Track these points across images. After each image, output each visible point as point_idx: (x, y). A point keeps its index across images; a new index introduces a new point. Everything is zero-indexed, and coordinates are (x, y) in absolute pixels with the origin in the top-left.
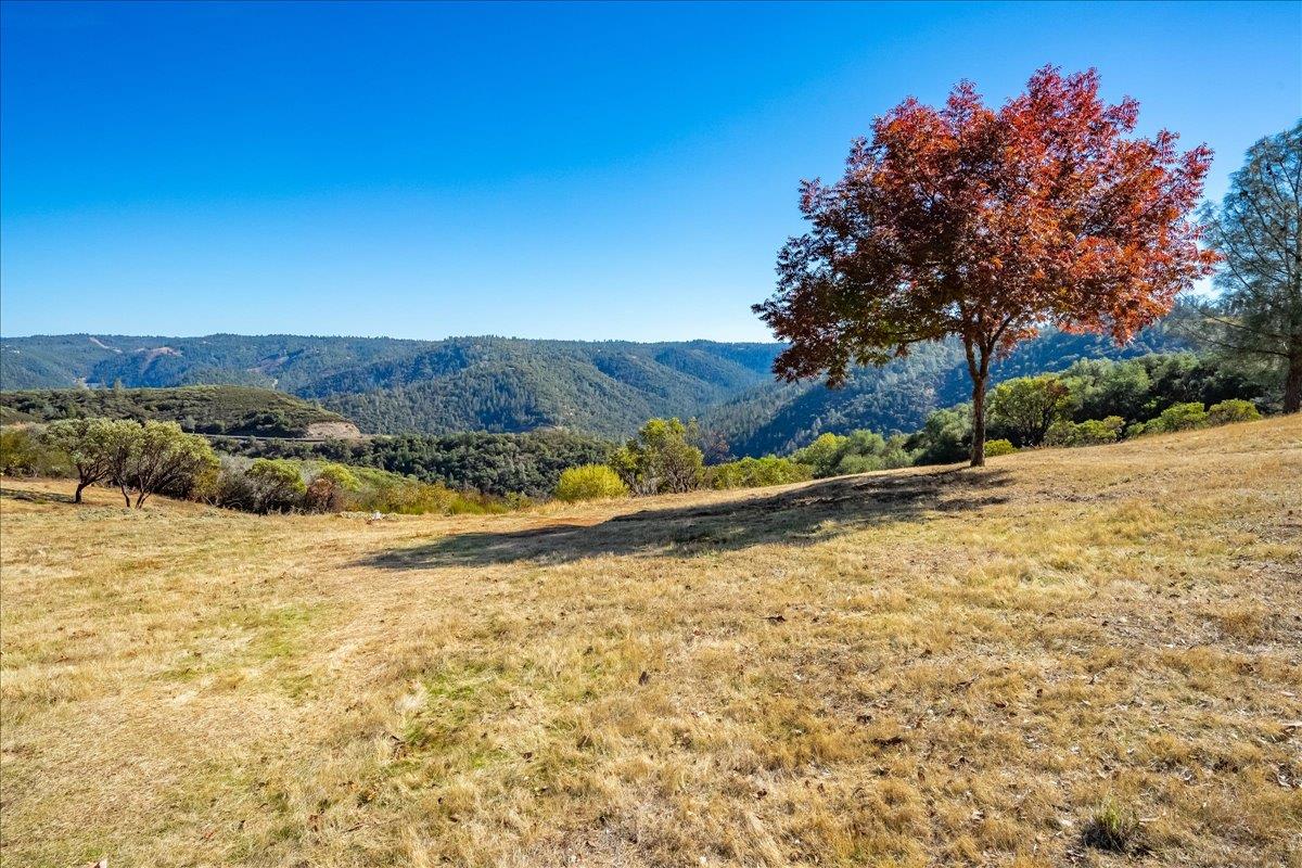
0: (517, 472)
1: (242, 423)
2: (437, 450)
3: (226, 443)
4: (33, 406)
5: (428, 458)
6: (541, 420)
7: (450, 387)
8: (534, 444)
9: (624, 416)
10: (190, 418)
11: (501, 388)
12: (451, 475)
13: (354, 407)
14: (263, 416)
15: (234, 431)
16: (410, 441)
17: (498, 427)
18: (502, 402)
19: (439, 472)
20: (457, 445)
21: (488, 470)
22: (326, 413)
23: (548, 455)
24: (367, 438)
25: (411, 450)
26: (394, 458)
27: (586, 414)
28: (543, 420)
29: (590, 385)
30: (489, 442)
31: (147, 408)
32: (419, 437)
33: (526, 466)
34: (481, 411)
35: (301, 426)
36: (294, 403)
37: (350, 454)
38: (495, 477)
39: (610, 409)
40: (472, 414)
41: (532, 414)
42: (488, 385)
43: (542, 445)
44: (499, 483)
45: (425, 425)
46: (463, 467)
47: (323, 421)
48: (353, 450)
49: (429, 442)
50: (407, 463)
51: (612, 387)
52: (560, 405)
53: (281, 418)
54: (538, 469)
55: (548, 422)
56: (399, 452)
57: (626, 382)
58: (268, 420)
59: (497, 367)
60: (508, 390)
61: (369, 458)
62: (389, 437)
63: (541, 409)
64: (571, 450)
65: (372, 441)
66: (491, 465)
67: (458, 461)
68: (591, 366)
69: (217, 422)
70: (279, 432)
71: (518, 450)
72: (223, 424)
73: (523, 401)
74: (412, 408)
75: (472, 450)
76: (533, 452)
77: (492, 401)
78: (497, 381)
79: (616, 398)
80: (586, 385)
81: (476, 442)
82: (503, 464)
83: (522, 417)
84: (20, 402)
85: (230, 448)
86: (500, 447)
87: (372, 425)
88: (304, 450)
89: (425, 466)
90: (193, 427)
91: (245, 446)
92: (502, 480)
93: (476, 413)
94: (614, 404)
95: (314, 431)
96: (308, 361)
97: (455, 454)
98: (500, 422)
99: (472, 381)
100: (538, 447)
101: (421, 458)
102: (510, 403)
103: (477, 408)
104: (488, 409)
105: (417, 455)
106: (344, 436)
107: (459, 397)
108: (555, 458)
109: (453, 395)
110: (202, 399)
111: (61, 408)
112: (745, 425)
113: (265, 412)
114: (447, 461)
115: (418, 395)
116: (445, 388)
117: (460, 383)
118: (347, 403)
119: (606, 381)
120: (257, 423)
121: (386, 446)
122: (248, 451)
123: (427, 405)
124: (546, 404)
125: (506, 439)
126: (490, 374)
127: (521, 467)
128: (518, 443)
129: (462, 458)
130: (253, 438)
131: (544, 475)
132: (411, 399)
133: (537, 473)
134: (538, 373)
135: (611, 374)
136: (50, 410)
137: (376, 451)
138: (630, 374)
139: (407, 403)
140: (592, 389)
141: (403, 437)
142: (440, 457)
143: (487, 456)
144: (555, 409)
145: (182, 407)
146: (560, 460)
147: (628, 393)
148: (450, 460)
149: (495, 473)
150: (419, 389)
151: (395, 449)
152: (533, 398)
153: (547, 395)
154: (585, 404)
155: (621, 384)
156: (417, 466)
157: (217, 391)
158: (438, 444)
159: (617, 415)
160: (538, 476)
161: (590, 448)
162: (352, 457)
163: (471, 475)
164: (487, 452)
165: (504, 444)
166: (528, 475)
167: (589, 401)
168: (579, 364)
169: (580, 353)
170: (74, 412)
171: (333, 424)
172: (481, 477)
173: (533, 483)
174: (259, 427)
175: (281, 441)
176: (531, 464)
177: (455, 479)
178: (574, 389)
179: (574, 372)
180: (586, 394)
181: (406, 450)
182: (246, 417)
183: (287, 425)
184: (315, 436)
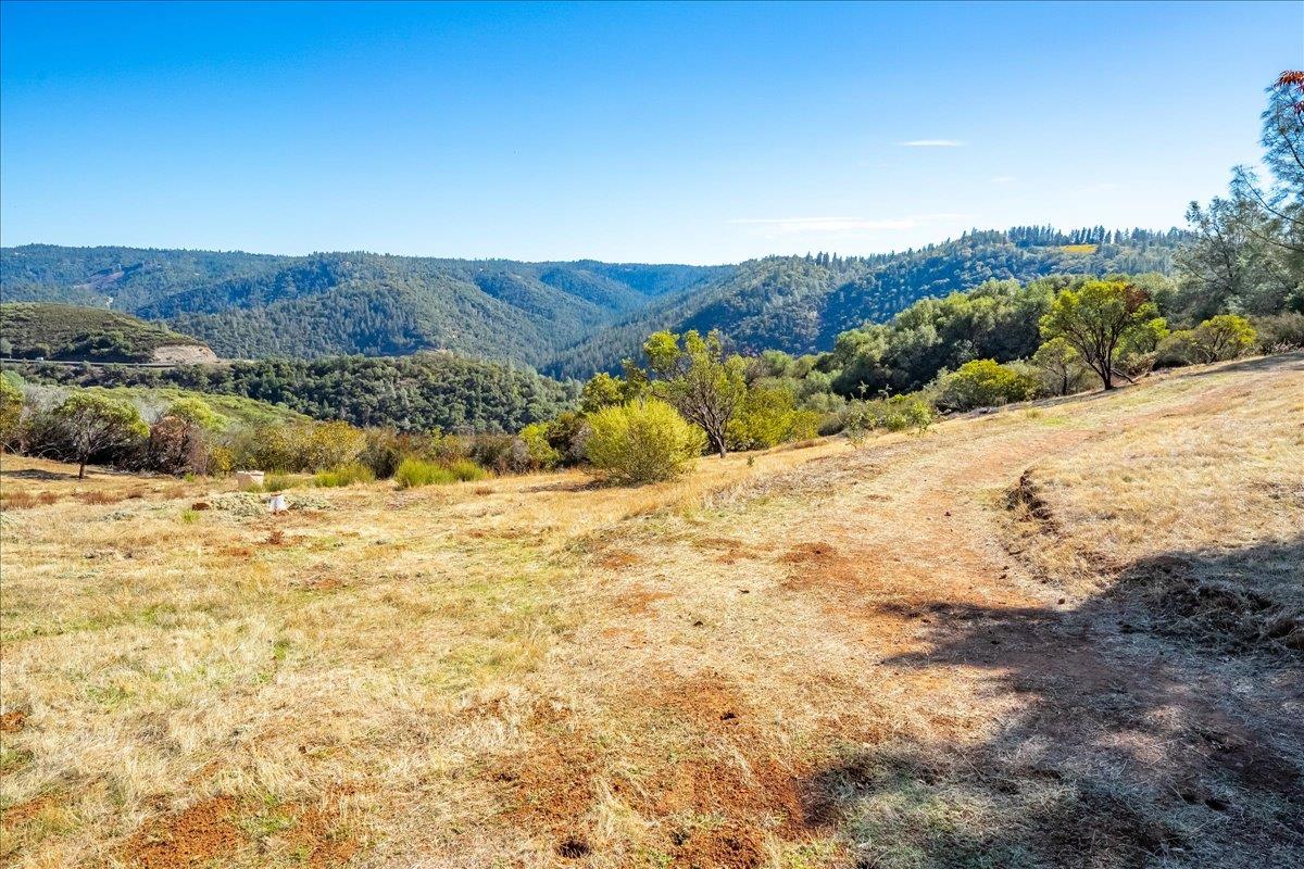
0: (399, 398)
1: (72, 347)
2: (308, 376)
3: (52, 369)
5: (298, 384)
6: (422, 343)
7: (318, 306)
8: (416, 368)
9: (510, 338)
11: (376, 309)
12: (326, 403)
13: (207, 329)
14: (97, 338)
15: (63, 355)
16: (276, 366)
17: (374, 350)
18: (378, 325)
19: (311, 399)
20: (331, 370)
21: (367, 396)
22: (175, 335)
23: (432, 379)
24: (226, 363)
25: (277, 376)
26: (259, 385)
27: (470, 337)
28: (421, 342)
29: (473, 306)
30: (366, 366)
32: (286, 361)
33: (409, 392)
34: (355, 334)
35: (145, 349)
36: (134, 324)
37: (206, 380)
38: (376, 404)
39: (494, 331)
40: (344, 336)
41: (412, 336)
42: (361, 305)
43: (425, 370)
44: (380, 410)
45: (292, 348)
46: (339, 393)
47: (172, 344)
48: (210, 377)
49: (299, 367)
50: (274, 390)
51: (497, 309)
52: (441, 327)
53: (120, 340)
54: (422, 394)
55: (429, 345)
56: (264, 377)
57: (510, 303)
58: (104, 343)
59: (370, 286)
60: (384, 312)
61: (229, 384)
62: (251, 362)
63: (421, 331)
64: (456, 375)
65: (232, 366)
66: (369, 391)
67: (332, 387)
68: (473, 285)
69: (40, 345)
70: (116, 356)
71: (399, 374)
72: (47, 347)
73: (401, 322)
74: (275, 330)
75: (347, 375)
76: (416, 377)
77: (366, 322)
78: (370, 301)
79: (501, 319)
80: (468, 306)
81: (351, 366)
82: (384, 389)
83: (400, 340)
85: (59, 375)
86: (379, 371)
87: (231, 349)
88: (150, 377)
89: (295, 393)
90: (9, 351)
91: (77, 373)
92: (382, 406)
93: (349, 335)
94: (499, 326)
95: (162, 355)
96: (148, 277)
97: (328, 380)
98: (376, 345)
99: (342, 301)
100: (421, 371)
101: (289, 384)
102: (386, 325)
103: (350, 330)
104: (362, 331)
105: (284, 381)
106: (199, 361)
107: (329, 319)
108: (440, 383)
109: (322, 315)
110: (18, 319)
112: (635, 348)
113: (100, 334)
114: (319, 388)
115: (282, 316)
116: (313, 308)
117: (329, 302)
118: (199, 324)
119: (490, 302)
120: (90, 346)
121: (249, 371)
122: (81, 379)
123: (293, 327)
124: (425, 326)
125: (386, 364)
126: (363, 293)
127: (404, 392)
128: (399, 368)
129: (337, 384)
130: (87, 363)
131: (428, 401)
132: (274, 320)
133: (421, 399)
134: (417, 293)
135: (495, 295)
137: (237, 377)
138: (515, 294)
139: (270, 324)
140: (475, 311)
141: (268, 362)
142: (311, 382)
143: (365, 382)
144: (436, 332)
146: (445, 385)
147: (513, 315)
148: (323, 386)
149: (374, 400)
150: (283, 309)
151: (259, 375)
152: (411, 320)
153: (427, 317)
154: (468, 326)
155: (505, 305)
156: (286, 393)
157: (36, 310)
158: (309, 369)
159: (503, 337)
160: (422, 402)
161: (477, 372)
162: (209, 384)
163: (348, 402)
164: (364, 377)
165: (383, 368)
166: (411, 401)
167: (473, 322)
168: (460, 284)
169: (460, 272)
171: (183, 348)
172: (360, 404)
173: (416, 409)
174: (94, 351)
175: (121, 366)
176: (414, 390)
177: (330, 406)
178: (456, 310)
179: (455, 292)
180: (469, 315)
181: (272, 375)
182: (78, 339)
183: (127, 348)
184: (163, 361)
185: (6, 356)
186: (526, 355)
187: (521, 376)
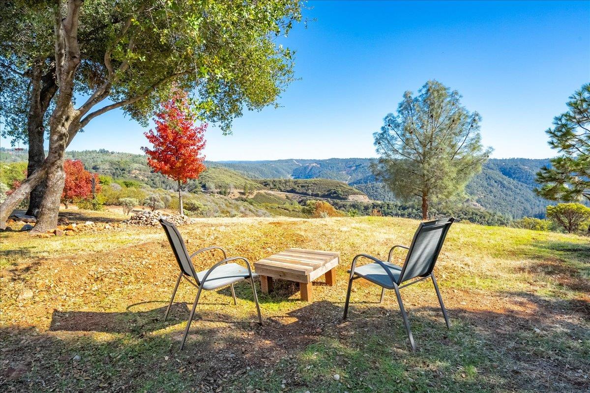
1: (326, 193)
2: (399, 210)
4: (268, 184)
5: (394, 213)
9: (515, 199)
10: (310, 190)
14: (333, 191)
15: (324, 196)
16: (388, 205)
20: (408, 208)
22: (357, 191)
24: (371, 202)
27: (491, 197)
29: (495, 182)
31: (298, 186)
32: (392, 203)
35: (346, 195)
36: (345, 186)
37: (363, 208)
39: (506, 195)
47: (355, 194)
48: (365, 207)
49: (396, 206)
51: (510, 183)
52: (476, 191)
53: (340, 192)
56: (383, 209)
57: (520, 181)
58: (335, 193)
61: (370, 211)
62: (379, 202)
64: (465, 215)
65: (373, 204)
68: (498, 172)
69: (318, 192)
70: (338, 197)
71: (437, 212)
72: (320, 193)
75: (414, 210)
79: (511, 189)
80: (493, 182)
84: (265, 183)
88: (346, 205)
90: (311, 194)
94: (509, 192)
95: (351, 198)
96: (363, 169)
101: (391, 212)
105: (390, 211)
106: (362, 201)
111: (275, 185)
119: (506, 180)
120: (331, 193)
130: (329, 199)
135: (510, 176)
136: (272, 186)
137: (373, 208)
138: (523, 176)
140: (496, 184)
141: (385, 203)
142: (400, 212)
145: (308, 186)
147: (520, 187)
148: (404, 215)
151: (381, 208)
154: (491, 192)
155: (515, 182)
157: (320, 181)
158: (400, 207)
159: (511, 198)
161: (476, 215)
162: (364, 210)
167: (494, 190)
168: (489, 171)
169: (492, 165)
170: (278, 187)
171: (358, 196)
174: (332, 195)
175: (338, 201)
178: (485, 184)
179: (486, 175)
180: (492, 186)
181: (386, 208)
182: (328, 191)
183: (341, 195)
184: (351, 200)
185: (309, 195)
186: (525, 208)
187: (502, 219)
